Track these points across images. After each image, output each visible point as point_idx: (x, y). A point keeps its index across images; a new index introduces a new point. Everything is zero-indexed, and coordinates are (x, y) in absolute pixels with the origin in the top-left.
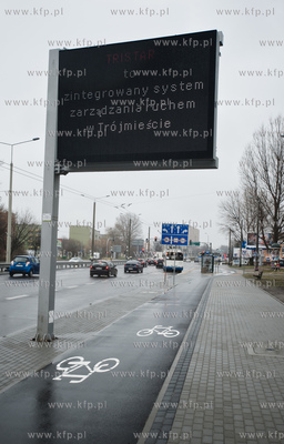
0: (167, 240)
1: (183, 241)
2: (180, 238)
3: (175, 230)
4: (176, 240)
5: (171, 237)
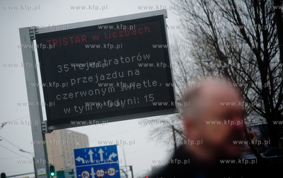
0: (86, 175)
1: (112, 172)
4: (101, 173)
5: (92, 169)
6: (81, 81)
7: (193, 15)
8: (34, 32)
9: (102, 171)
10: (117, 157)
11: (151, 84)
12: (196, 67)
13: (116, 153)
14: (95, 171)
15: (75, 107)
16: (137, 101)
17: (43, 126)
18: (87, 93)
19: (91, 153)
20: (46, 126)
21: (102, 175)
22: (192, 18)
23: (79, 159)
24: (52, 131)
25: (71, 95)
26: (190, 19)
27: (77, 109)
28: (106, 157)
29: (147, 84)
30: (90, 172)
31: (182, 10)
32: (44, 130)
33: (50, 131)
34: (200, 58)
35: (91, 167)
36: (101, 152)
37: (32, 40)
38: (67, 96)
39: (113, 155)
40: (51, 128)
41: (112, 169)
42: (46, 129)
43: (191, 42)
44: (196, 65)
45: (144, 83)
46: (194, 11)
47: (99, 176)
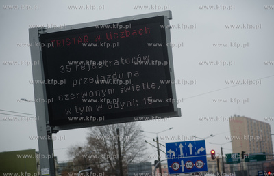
0: (176, 166)
1: (200, 164)
2: (194, 161)
3: (186, 151)
4: (190, 165)
5: (182, 161)
6: (82, 81)
8: (42, 32)
9: (191, 163)
10: (205, 151)
11: (150, 86)
13: (205, 147)
14: (185, 164)
15: (76, 108)
16: (136, 103)
17: (48, 126)
18: (88, 94)
19: (181, 147)
21: (191, 167)
23: (170, 152)
25: (72, 95)
27: (78, 110)
28: (194, 151)
29: (146, 87)
30: (180, 164)
32: (49, 130)
33: (54, 132)
35: (181, 159)
36: (190, 146)
38: (69, 97)
39: (202, 149)
41: (200, 162)
45: (143, 85)
47: (188, 167)
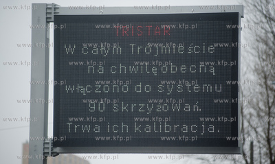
7: (266, 17)
8: (53, 11)
12: (258, 89)
17: (46, 146)
20: (50, 146)
22: (264, 20)
24: (58, 154)
26: (261, 21)
31: (252, 7)
32: (46, 151)
33: (55, 154)
34: (265, 78)
37: (48, 22)
40: (57, 149)
42: (50, 151)
43: (257, 54)
44: (258, 87)
46: (268, 11)
